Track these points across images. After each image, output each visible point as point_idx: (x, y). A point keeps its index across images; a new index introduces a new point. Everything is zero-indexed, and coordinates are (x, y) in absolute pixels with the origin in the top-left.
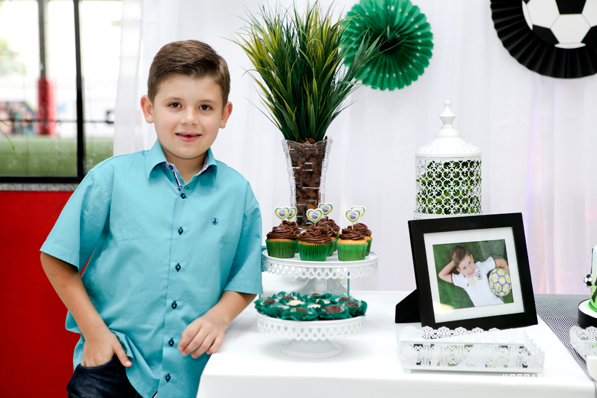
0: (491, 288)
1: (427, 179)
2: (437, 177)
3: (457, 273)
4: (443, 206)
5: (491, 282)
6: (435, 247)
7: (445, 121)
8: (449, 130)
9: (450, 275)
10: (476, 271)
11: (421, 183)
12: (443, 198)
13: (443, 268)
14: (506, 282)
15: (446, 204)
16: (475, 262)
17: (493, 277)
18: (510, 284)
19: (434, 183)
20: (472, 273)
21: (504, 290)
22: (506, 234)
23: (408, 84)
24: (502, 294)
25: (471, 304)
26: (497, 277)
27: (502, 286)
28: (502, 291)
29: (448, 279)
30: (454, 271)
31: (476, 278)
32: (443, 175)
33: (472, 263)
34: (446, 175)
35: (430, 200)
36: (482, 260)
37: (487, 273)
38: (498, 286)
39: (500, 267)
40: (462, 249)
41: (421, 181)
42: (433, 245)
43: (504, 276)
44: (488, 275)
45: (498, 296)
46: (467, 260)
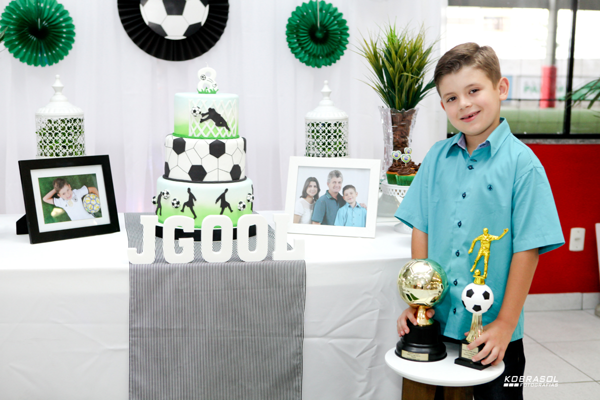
0: (85, 208)
1: (42, 131)
2: (49, 130)
3: (58, 197)
4: (54, 151)
5: (84, 203)
6: (40, 179)
7: (56, 90)
8: (59, 97)
9: (52, 199)
10: (73, 196)
11: (39, 134)
12: (54, 145)
13: (46, 194)
14: (97, 203)
15: (56, 149)
16: (72, 189)
17: (87, 200)
18: (99, 205)
19: (47, 134)
20: (70, 197)
21: (95, 209)
22: (97, 170)
23: (56, 62)
24: (93, 212)
25: (68, 219)
26: (89, 199)
27: (93, 206)
28: (93, 209)
29: (50, 202)
30: (56, 196)
31: (72, 201)
32: (53, 128)
33: (70, 191)
34: (55, 128)
35: (45, 147)
36: (78, 188)
37: (82, 197)
38: (90, 205)
39: (92, 193)
40: (62, 181)
41: (38, 133)
42: (39, 179)
43: (95, 199)
44: (83, 199)
45: (90, 213)
46: (66, 188)
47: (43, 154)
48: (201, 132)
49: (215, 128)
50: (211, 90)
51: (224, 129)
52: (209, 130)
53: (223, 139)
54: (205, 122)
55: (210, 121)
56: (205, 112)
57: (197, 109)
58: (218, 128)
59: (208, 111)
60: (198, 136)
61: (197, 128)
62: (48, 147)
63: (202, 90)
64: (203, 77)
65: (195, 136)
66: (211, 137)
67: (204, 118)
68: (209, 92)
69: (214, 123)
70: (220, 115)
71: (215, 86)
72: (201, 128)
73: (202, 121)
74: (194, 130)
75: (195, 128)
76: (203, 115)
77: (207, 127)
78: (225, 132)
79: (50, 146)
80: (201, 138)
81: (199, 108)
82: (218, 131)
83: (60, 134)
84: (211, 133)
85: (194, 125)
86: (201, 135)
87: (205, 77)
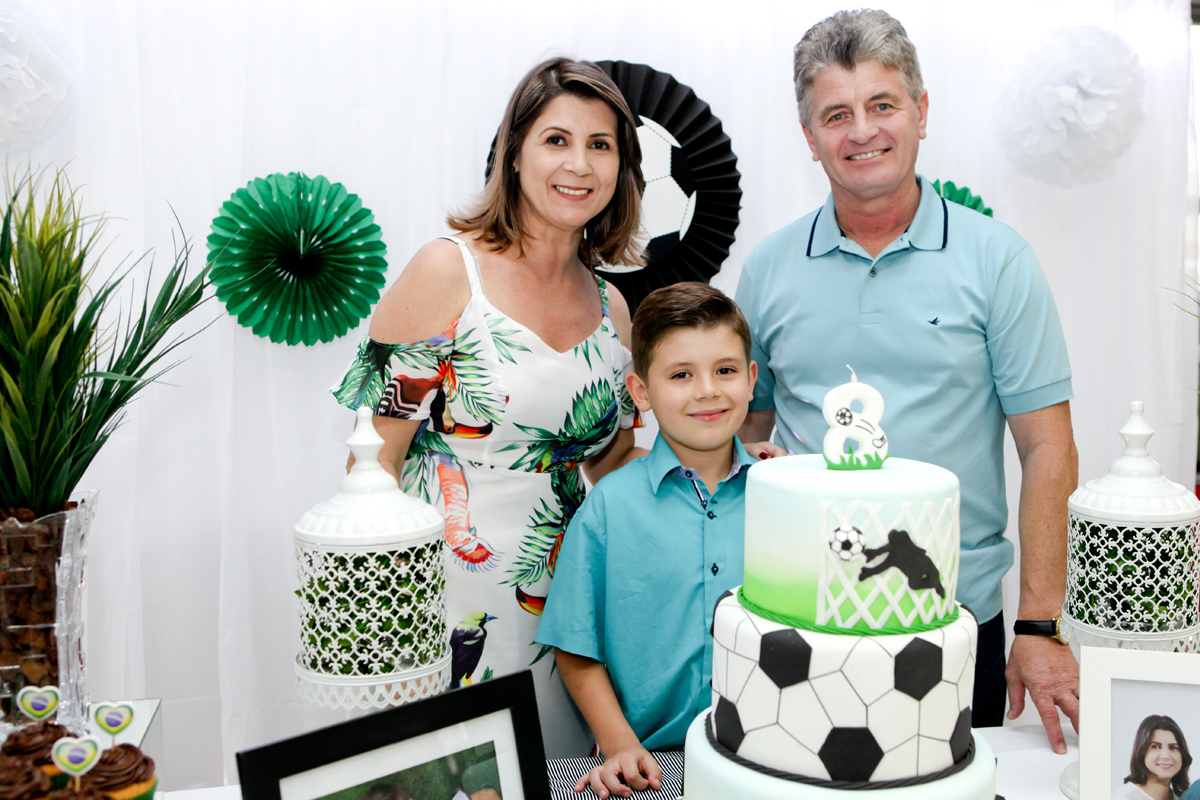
1: (316, 592)
2: (339, 589)
4: (355, 657)
8: (370, 475)
11: (305, 600)
12: (354, 637)
19: (333, 603)
23: (341, 332)
32: (352, 585)
35: (325, 641)
47: (320, 663)
48: (863, 611)
49: (907, 595)
50: (868, 457)
51: (930, 596)
52: (886, 603)
53: (927, 629)
54: (876, 578)
55: (894, 573)
56: (875, 546)
57: (853, 537)
58: (914, 594)
59: (884, 540)
60: (849, 624)
61: (848, 599)
62: (334, 644)
63: (842, 459)
64: (843, 415)
65: (840, 624)
66: (893, 625)
67: (872, 565)
68: (864, 462)
69: (905, 579)
70: (924, 551)
71: (879, 443)
72: (863, 597)
73: (865, 574)
74: (835, 604)
75: (841, 598)
76: (870, 554)
77: (881, 595)
78: (932, 602)
79: (340, 641)
80: (862, 631)
81: (859, 532)
82: (912, 605)
83: (373, 603)
84: (893, 615)
85: (835, 588)
86: (862, 621)
87: (851, 417)
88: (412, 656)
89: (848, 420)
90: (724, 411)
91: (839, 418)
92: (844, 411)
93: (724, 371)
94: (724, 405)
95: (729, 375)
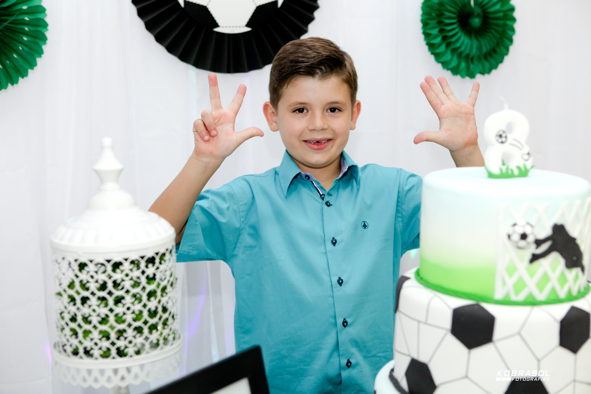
1: (77, 292)
2: (98, 289)
4: (113, 343)
7: (104, 177)
8: (113, 194)
12: (112, 327)
15: (118, 338)
19: (93, 301)
35: (86, 333)
41: (65, 296)
48: (532, 287)
49: (563, 272)
50: (519, 168)
51: (577, 273)
52: (549, 279)
54: (542, 261)
55: (555, 256)
56: (542, 236)
57: (528, 230)
58: (567, 272)
60: (521, 297)
61: (520, 278)
62: (95, 335)
63: (501, 170)
64: (501, 136)
65: (514, 298)
66: (553, 297)
67: (539, 251)
68: (516, 172)
70: (575, 239)
71: (526, 157)
72: (532, 275)
73: (535, 258)
74: (511, 282)
75: (515, 278)
76: (538, 243)
77: (545, 274)
79: (101, 332)
80: (531, 302)
81: (532, 226)
84: (553, 289)
85: (511, 270)
86: (531, 295)
87: (506, 137)
88: (158, 340)
89: (504, 139)
90: (329, 140)
91: (498, 138)
92: (501, 133)
93: (333, 110)
94: (329, 136)
95: (337, 113)
